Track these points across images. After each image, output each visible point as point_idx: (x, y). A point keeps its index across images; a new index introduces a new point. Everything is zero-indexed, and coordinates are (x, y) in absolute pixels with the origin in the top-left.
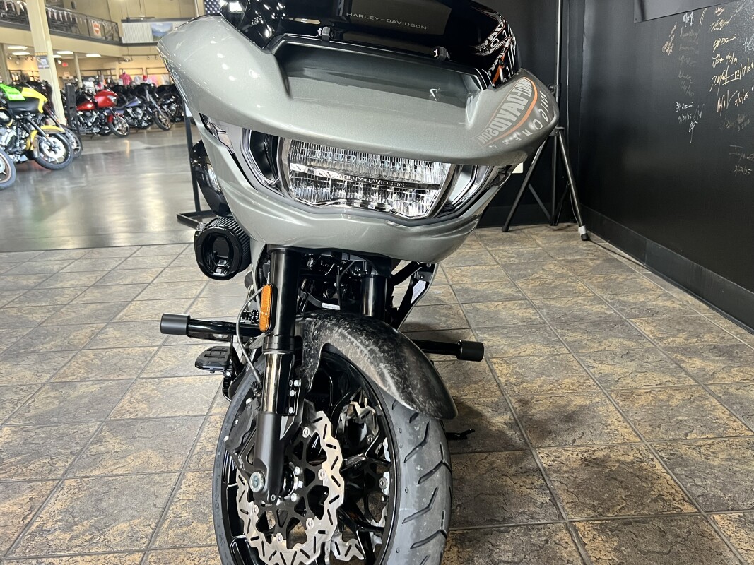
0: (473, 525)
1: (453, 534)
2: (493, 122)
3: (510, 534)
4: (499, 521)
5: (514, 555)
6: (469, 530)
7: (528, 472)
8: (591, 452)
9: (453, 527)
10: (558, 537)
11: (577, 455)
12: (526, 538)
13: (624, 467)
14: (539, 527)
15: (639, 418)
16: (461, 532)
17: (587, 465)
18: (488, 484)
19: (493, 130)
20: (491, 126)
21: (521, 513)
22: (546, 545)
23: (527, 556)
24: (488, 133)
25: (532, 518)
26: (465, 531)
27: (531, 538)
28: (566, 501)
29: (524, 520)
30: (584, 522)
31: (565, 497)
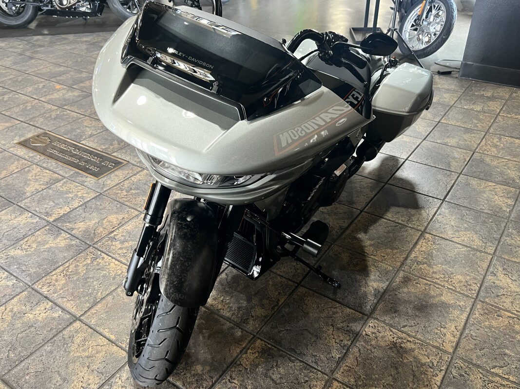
0: (281, 346)
1: (266, 345)
2: (306, 124)
3: (293, 364)
4: (296, 352)
5: (281, 378)
6: (275, 347)
7: (349, 331)
8: (405, 341)
9: (270, 341)
10: (316, 383)
11: (393, 338)
12: (298, 373)
13: (414, 364)
14: (313, 370)
15: (474, 334)
16: (270, 346)
17: (391, 348)
18: (316, 326)
19: (303, 130)
20: (302, 126)
21: (313, 355)
22: (303, 384)
23: (286, 384)
24: (297, 132)
25: (316, 363)
26: (273, 347)
27: (301, 374)
28: (347, 364)
29: (309, 360)
30: (341, 384)
31: (350, 361)
